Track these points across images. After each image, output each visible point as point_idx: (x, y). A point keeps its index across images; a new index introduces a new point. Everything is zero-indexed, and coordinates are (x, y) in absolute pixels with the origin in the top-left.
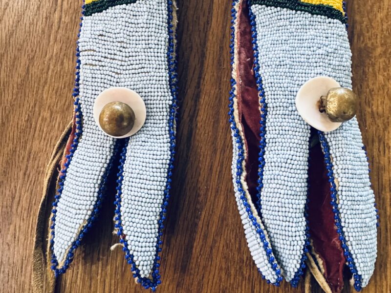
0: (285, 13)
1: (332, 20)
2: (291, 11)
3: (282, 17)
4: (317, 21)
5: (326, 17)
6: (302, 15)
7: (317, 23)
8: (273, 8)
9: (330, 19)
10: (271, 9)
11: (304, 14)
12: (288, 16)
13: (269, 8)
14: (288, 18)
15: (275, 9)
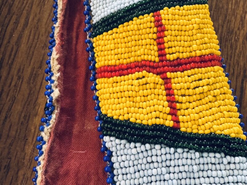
0: (159, 153)
1: (233, 158)
2: (167, 149)
3: (154, 159)
4: (209, 162)
5: (223, 155)
6: (185, 154)
7: (210, 165)
8: (138, 145)
9: (228, 157)
10: (136, 147)
11: (188, 152)
12: (164, 157)
13: (132, 145)
14: (164, 159)
15: (143, 146)
